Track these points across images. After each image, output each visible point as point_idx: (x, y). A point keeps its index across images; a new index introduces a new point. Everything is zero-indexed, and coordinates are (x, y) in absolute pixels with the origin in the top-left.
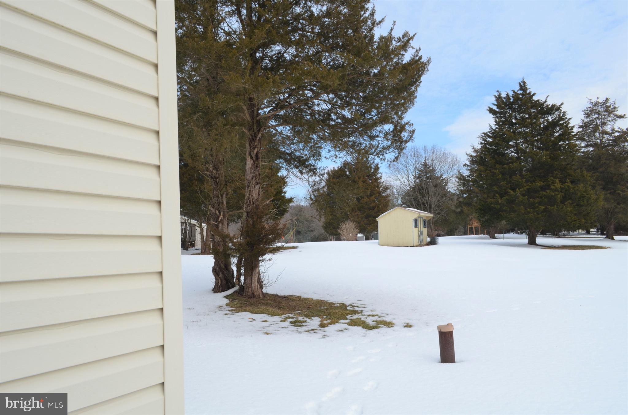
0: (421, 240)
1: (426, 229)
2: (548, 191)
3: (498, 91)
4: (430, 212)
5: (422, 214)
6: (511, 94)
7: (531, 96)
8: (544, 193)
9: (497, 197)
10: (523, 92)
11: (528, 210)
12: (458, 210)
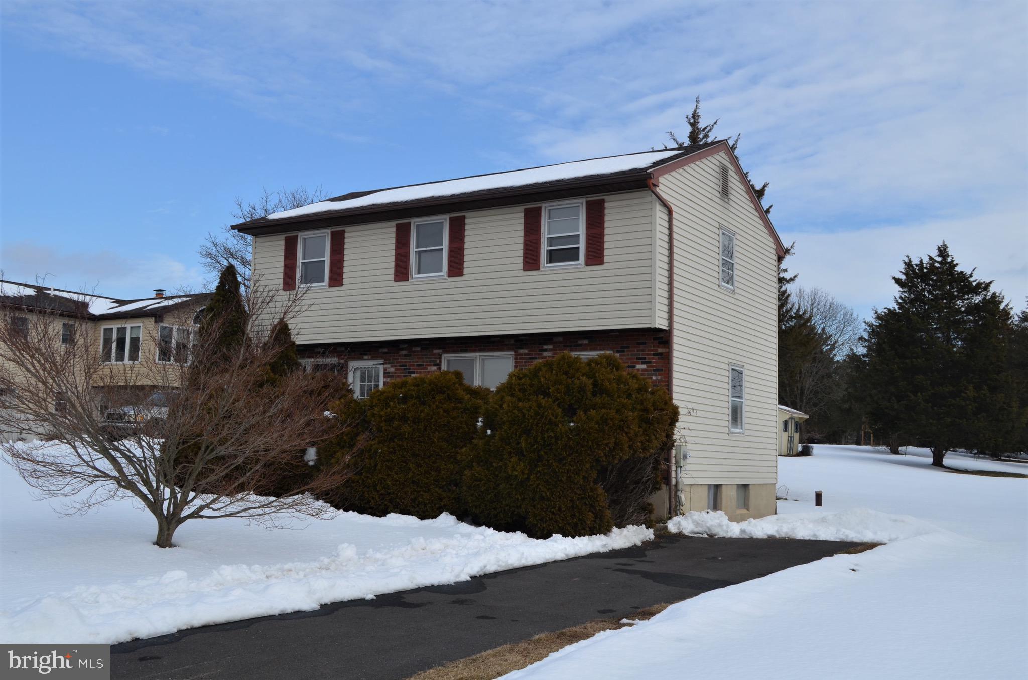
0: (790, 449)
1: (798, 434)
2: (958, 399)
3: (908, 257)
4: (805, 412)
5: (794, 415)
6: (926, 260)
7: (952, 266)
8: (953, 401)
9: (893, 400)
10: (942, 261)
11: (931, 421)
12: (846, 406)
